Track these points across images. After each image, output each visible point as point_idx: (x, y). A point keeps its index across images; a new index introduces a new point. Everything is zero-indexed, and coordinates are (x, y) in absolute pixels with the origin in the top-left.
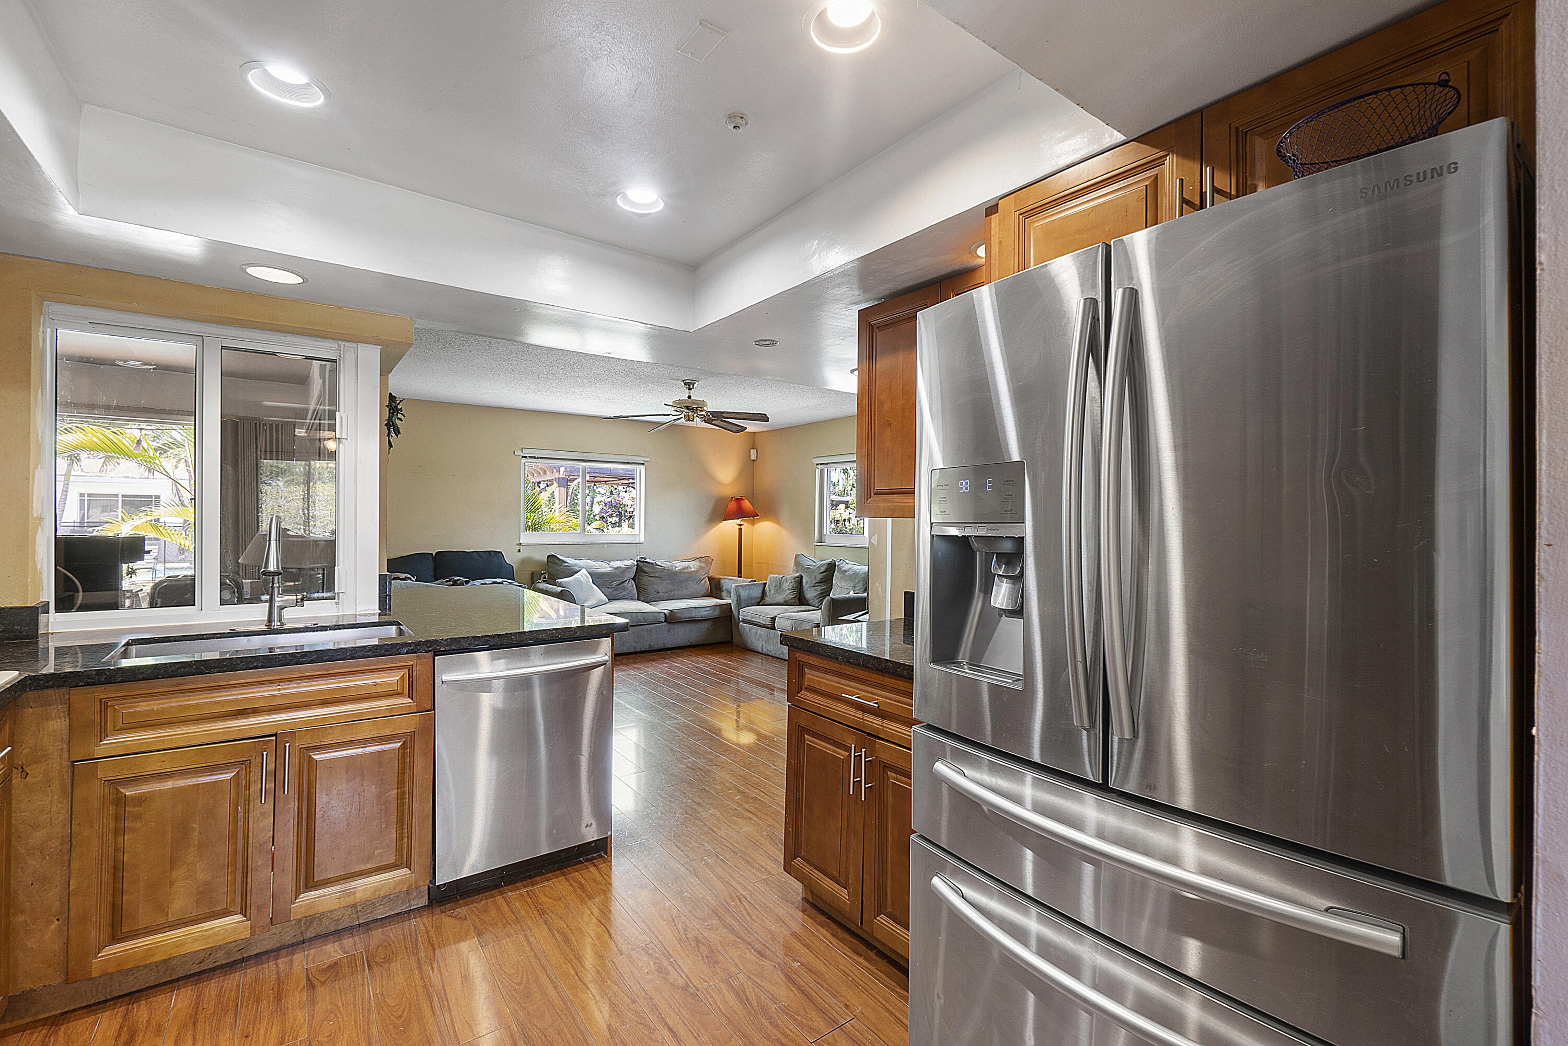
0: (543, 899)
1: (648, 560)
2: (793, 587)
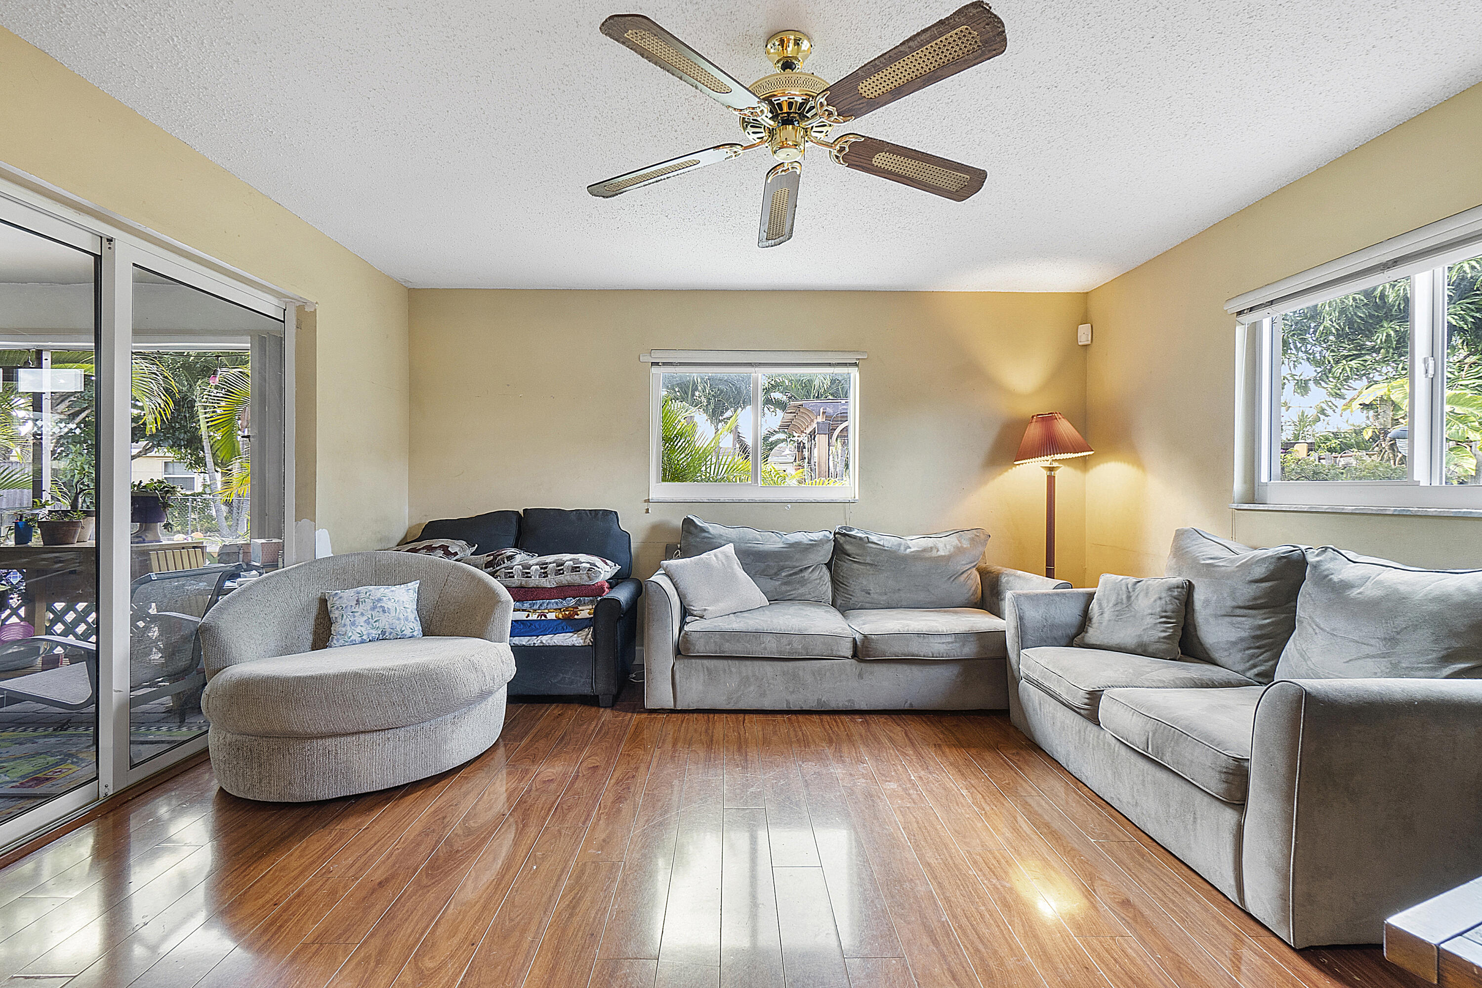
1: (855, 534)
2: (1166, 612)
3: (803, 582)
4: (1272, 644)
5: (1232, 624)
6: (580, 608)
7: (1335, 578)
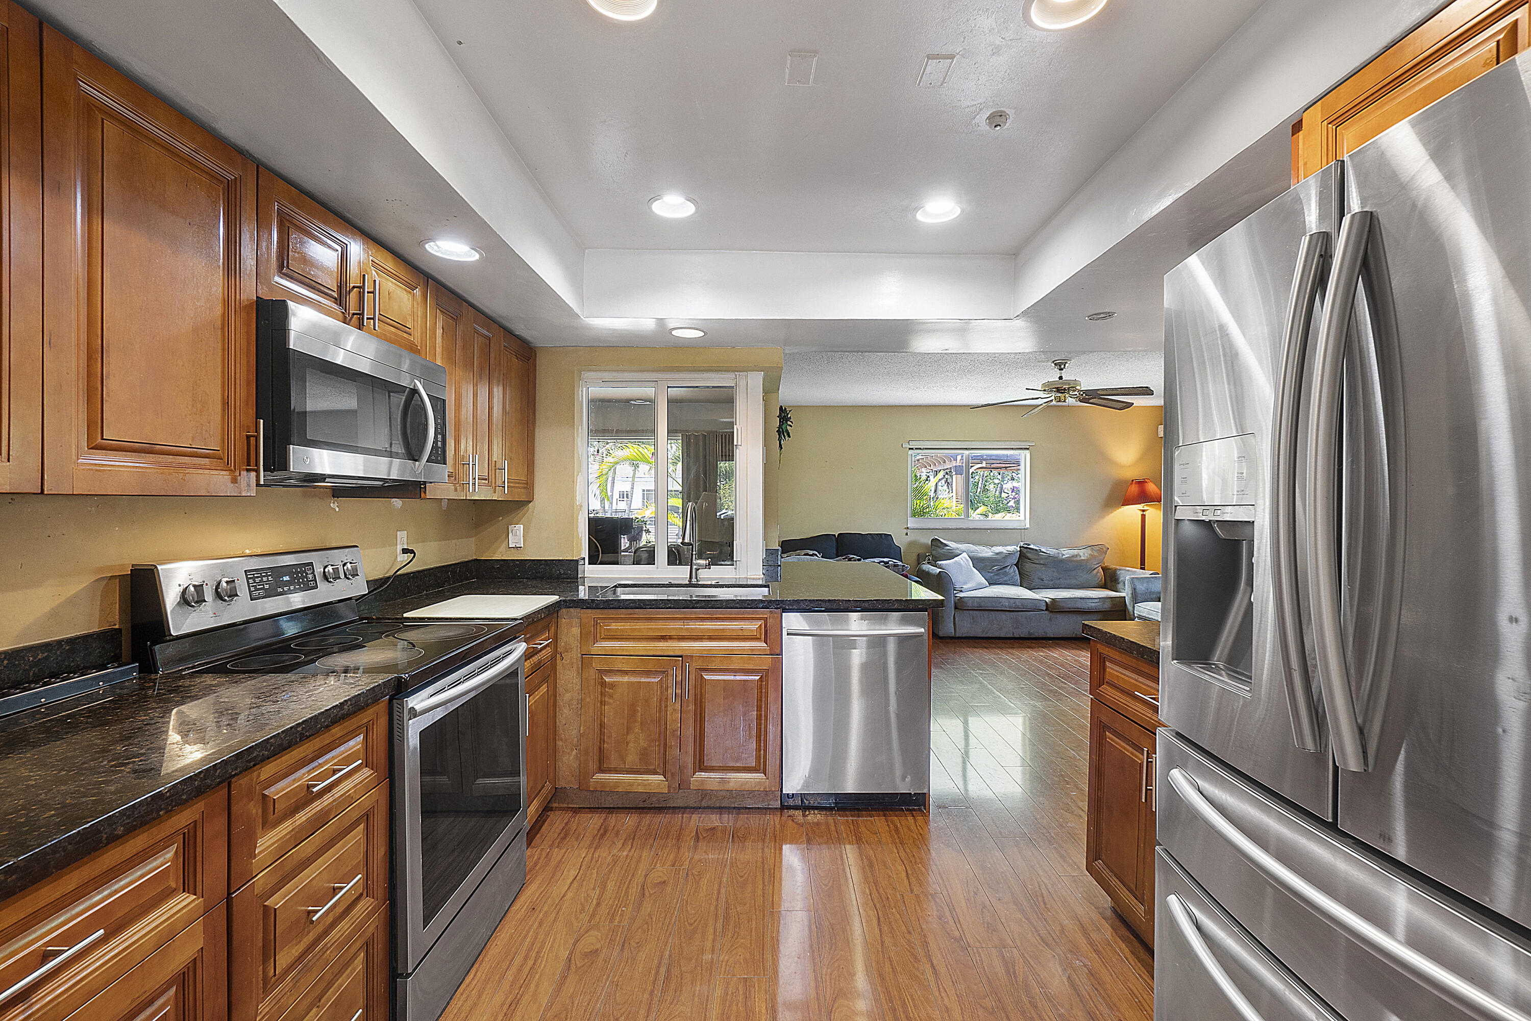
0: (863, 829)
1: (1032, 546)
3: (1006, 574)
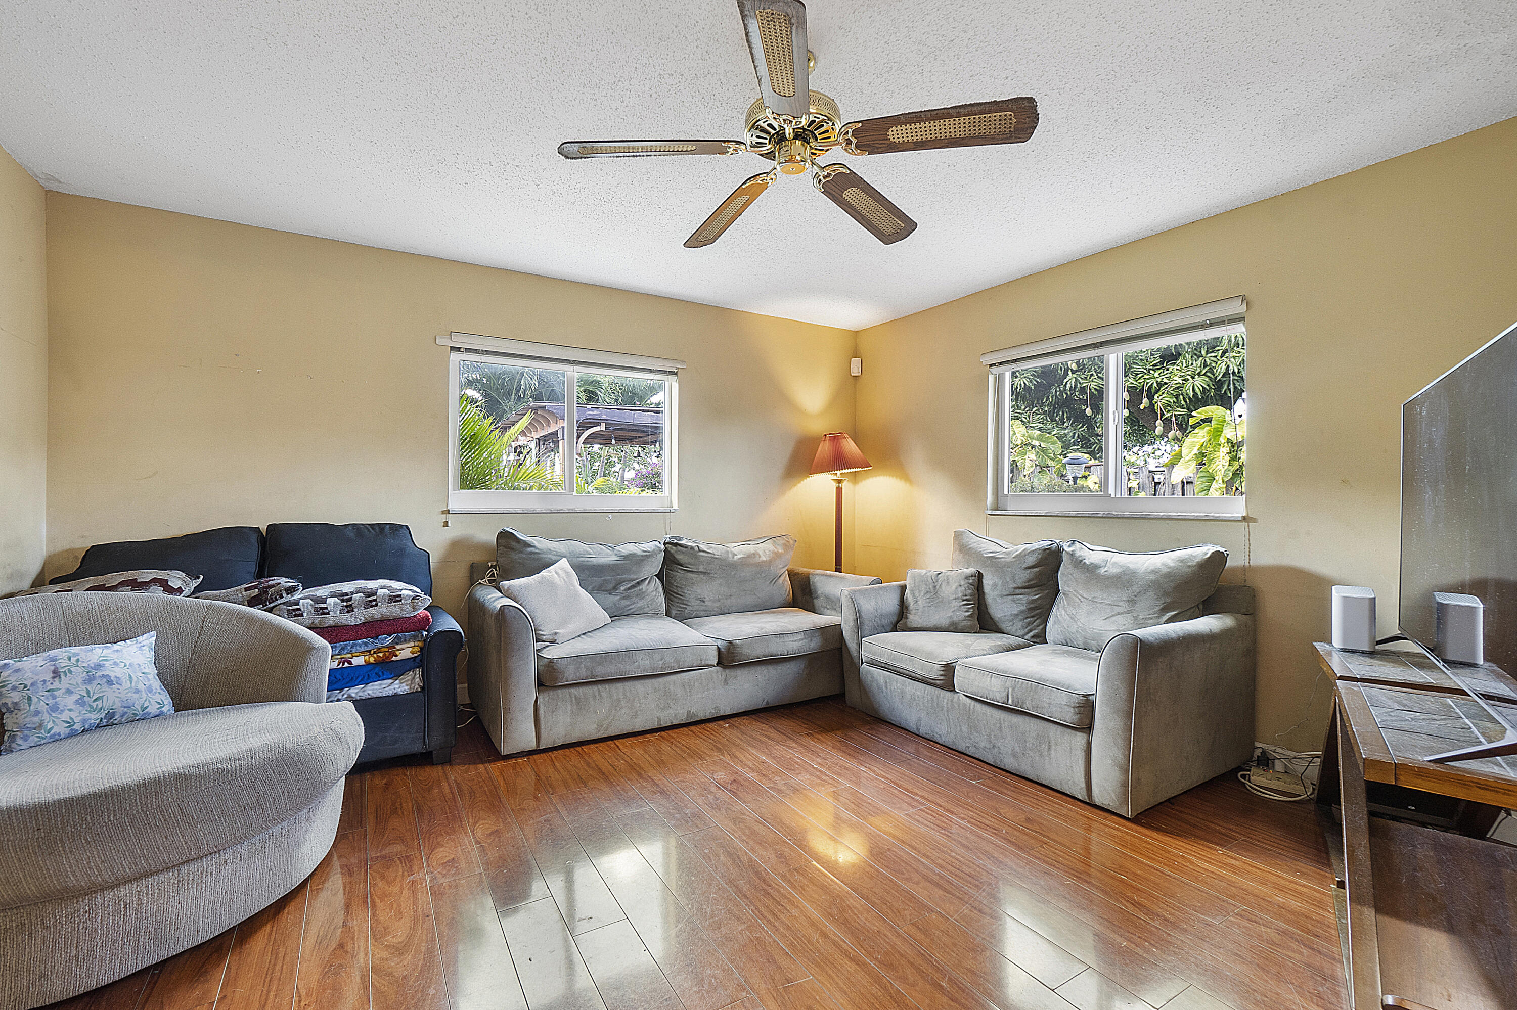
1: (684, 542)
2: (966, 596)
3: (641, 595)
4: (1040, 613)
5: (1014, 601)
6: (398, 647)
7: (1087, 561)
